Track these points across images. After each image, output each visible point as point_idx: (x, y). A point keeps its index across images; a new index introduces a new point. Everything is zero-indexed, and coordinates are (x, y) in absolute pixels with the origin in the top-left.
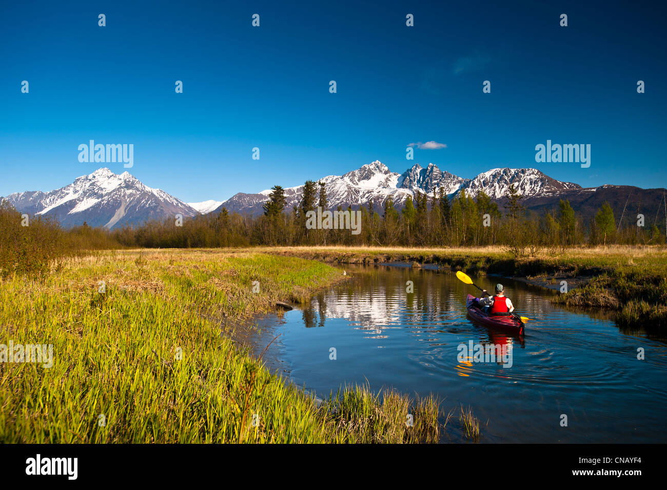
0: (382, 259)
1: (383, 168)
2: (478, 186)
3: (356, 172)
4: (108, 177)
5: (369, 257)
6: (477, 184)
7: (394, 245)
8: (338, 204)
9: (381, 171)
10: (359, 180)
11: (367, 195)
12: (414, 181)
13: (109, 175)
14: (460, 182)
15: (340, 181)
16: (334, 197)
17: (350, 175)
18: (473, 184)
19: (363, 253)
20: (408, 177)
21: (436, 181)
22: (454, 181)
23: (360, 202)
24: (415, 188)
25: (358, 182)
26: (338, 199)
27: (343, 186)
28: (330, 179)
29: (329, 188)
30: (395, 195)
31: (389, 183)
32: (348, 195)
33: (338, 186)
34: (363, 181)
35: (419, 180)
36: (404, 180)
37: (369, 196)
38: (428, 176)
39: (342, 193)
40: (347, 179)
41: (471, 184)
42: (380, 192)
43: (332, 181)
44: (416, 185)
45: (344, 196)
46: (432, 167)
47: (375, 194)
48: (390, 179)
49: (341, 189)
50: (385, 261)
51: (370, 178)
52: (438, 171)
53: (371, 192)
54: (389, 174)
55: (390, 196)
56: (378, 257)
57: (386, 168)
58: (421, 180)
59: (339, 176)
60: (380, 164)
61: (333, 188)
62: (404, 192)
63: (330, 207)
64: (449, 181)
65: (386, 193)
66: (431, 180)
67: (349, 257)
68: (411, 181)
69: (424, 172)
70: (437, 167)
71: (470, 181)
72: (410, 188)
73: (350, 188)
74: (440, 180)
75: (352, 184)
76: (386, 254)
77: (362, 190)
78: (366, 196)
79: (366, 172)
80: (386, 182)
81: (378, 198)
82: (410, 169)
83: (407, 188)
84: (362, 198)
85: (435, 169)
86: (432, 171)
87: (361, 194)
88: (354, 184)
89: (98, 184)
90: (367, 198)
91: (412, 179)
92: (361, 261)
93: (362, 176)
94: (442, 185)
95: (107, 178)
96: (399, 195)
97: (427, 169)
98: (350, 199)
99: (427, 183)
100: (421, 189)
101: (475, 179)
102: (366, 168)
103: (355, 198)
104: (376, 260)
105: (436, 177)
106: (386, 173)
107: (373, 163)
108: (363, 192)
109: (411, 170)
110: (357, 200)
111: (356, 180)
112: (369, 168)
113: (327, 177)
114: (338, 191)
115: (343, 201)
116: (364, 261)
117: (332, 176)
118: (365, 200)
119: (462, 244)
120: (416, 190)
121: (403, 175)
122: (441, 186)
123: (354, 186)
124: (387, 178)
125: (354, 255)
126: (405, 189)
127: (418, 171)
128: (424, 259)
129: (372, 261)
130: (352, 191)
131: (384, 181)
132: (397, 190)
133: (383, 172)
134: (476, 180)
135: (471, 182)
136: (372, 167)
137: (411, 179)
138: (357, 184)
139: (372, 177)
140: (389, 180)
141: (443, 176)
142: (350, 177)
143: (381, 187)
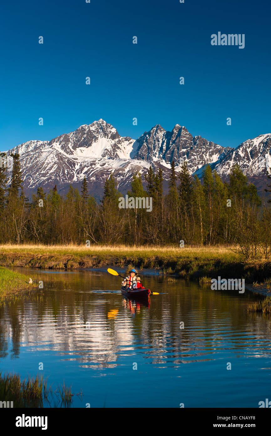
0: (90, 263)
1: (109, 130)
2: (244, 158)
3: (71, 135)
5: (73, 259)
6: (242, 155)
7: (114, 242)
8: (44, 181)
9: (106, 135)
10: (75, 148)
11: (86, 169)
12: (154, 150)
14: (219, 151)
15: (47, 149)
16: (37, 171)
17: (62, 139)
18: (237, 154)
19: (65, 253)
20: (145, 144)
21: (184, 150)
22: (211, 150)
23: (75, 179)
24: (155, 159)
25: (72, 150)
26: (44, 175)
27: (52, 155)
28: (33, 145)
29: (31, 159)
30: (127, 170)
31: (118, 152)
32: (59, 168)
33: (44, 155)
34: (82, 148)
35: (161, 148)
36: (139, 148)
37: (89, 170)
38: (174, 142)
39: (49, 166)
40: (57, 146)
41: (234, 155)
42: (104, 164)
43: (36, 148)
44: (157, 156)
45: (51, 171)
46: (180, 130)
47: (98, 166)
48: (119, 145)
49: (49, 160)
50: (94, 265)
51: (90, 145)
52: (188, 136)
53: (91, 165)
54: (117, 140)
55: (119, 170)
56: (85, 260)
57: (114, 130)
58: (164, 148)
59: (46, 142)
60: (104, 124)
61: (36, 158)
62: (139, 165)
63: (32, 186)
64: (204, 150)
65: (114, 165)
66: (178, 149)
67: (46, 260)
68: (149, 148)
69: (168, 135)
70: (186, 130)
71: (232, 151)
72: (149, 159)
73: (62, 159)
74: (191, 148)
75: (65, 154)
76: (96, 255)
77: (80, 161)
78: (84, 172)
79: (85, 136)
80: (114, 150)
81: (102, 173)
82: (147, 132)
83: (143, 159)
84: (78, 173)
85: (183, 133)
86: (179, 135)
87: (77, 167)
88: (67, 153)
90: (86, 173)
91: (152, 146)
92: (62, 265)
93: (79, 141)
94: (194, 155)
96: (132, 170)
97: (173, 132)
98: (61, 174)
99: (172, 153)
100: (164, 161)
101: (239, 147)
102: (85, 130)
103: (68, 172)
104: (81, 264)
105: (185, 144)
106: (113, 137)
107: (95, 122)
108: (81, 165)
109: (149, 134)
110: (72, 177)
111: (71, 147)
112: (89, 130)
113: (28, 143)
114: (44, 163)
115: (51, 178)
116: (66, 265)
117: (36, 141)
118: (82, 176)
119: (208, 241)
120: (156, 162)
121: (138, 141)
122: (193, 157)
123: (68, 156)
124: (115, 145)
125: (52, 257)
126: (142, 161)
127: (161, 134)
128: (144, 262)
129: (76, 265)
130: (64, 163)
131: (109, 148)
132: (129, 163)
133: (110, 136)
134: (241, 149)
135: (234, 153)
136: (93, 128)
137: (150, 146)
138: (72, 153)
139: (94, 144)
140: (119, 148)
141: (195, 143)
142: (61, 142)
143: (106, 157)
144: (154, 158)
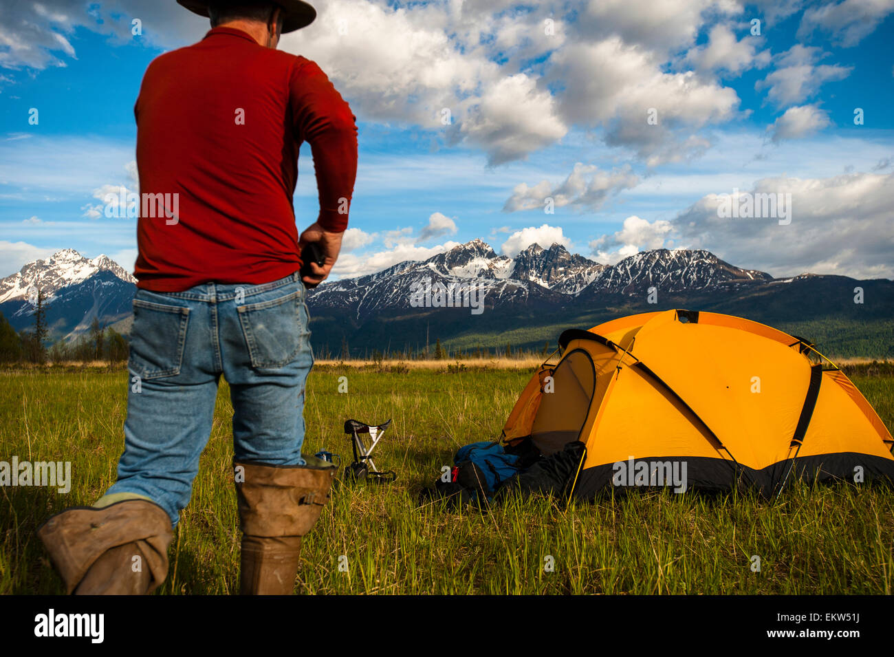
1: (485, 249)
4: (74, 262)
9: (482, 254)
10: (450, 268)
12: (531, 269)
13: (76, 260)
15: (422, 269)
17: (436, 258)
18: (615, 272)
20: (522, 263)
22: (589, 268)
24: (532, 278)
25: (448, 270)
27: (426, 276)
28: (409, 265)
29: (406, 279)
30: (502, 290)
31: (495, 271)
34: (457, 267)
35: (538, 267)
36: (516, 267)
40: (432, 265)
41: (613, 273)
43: (411, 268)
44: (534, 275)
48: (496, 265)
51: (466, 264)
54: (493, 259)
55: (494, 290)
58: (541, 266)
59: (420, 261)
60: (479, 243)
61: (409, 278)
62: (516, 284)
64: (582, 268)
66: (555, 267)
68: (526, 267)
69: (546, 254)
73: (437, 280)
74: (569, 267)
75: (440, 273)
77: (454, 281)
79: (461, 256)
80: (491, 270)
85: (561, 251)
86: (556, 253)
88: (443, 273)
89: (59, 273)
91: (529, 266)
93: (455, 261)
94: (572, 274)
95: (72, 264)
96: (508, 290)
100: (540, 280)
102: (460, 248)
105: (563, 262)
106: (489, 257)
107: (471, 241)
109: (526, 252)
111: (446, 267)
112: (465, 249)
120: (533, 282)
122: (570, 276)
123: (443, 276)
124: (492, 264)
126: (518, 281)
127: (538, 253)
131: (486, 267)
132: (505, 282)
133: (485, 255)
136: (468, 247)
137: (527, 265)
138: (447, 273)
139: (470, 263)
140: (495, 267)
141: (573, 261)
142: (436, 262)
143: (482, 277)
144: (530, 277)
